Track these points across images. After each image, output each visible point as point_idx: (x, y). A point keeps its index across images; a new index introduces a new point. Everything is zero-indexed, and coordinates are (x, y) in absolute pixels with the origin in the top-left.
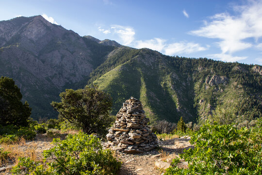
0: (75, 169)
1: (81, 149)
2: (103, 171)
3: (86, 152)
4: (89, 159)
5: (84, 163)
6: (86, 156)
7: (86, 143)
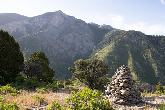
1: (89, 99)
3: (92, 101)
4: (95, 105)
5: (91, 108)
6: (93, 103)
7: (93, 95)
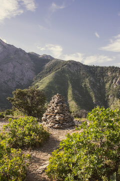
0: (21, 136)
1: (25, 125)
2: (38, 137)
3: (27, 126)
4: (30, 130)
5: (27, 132)
6: (28, 128)
7: (28, 121)
